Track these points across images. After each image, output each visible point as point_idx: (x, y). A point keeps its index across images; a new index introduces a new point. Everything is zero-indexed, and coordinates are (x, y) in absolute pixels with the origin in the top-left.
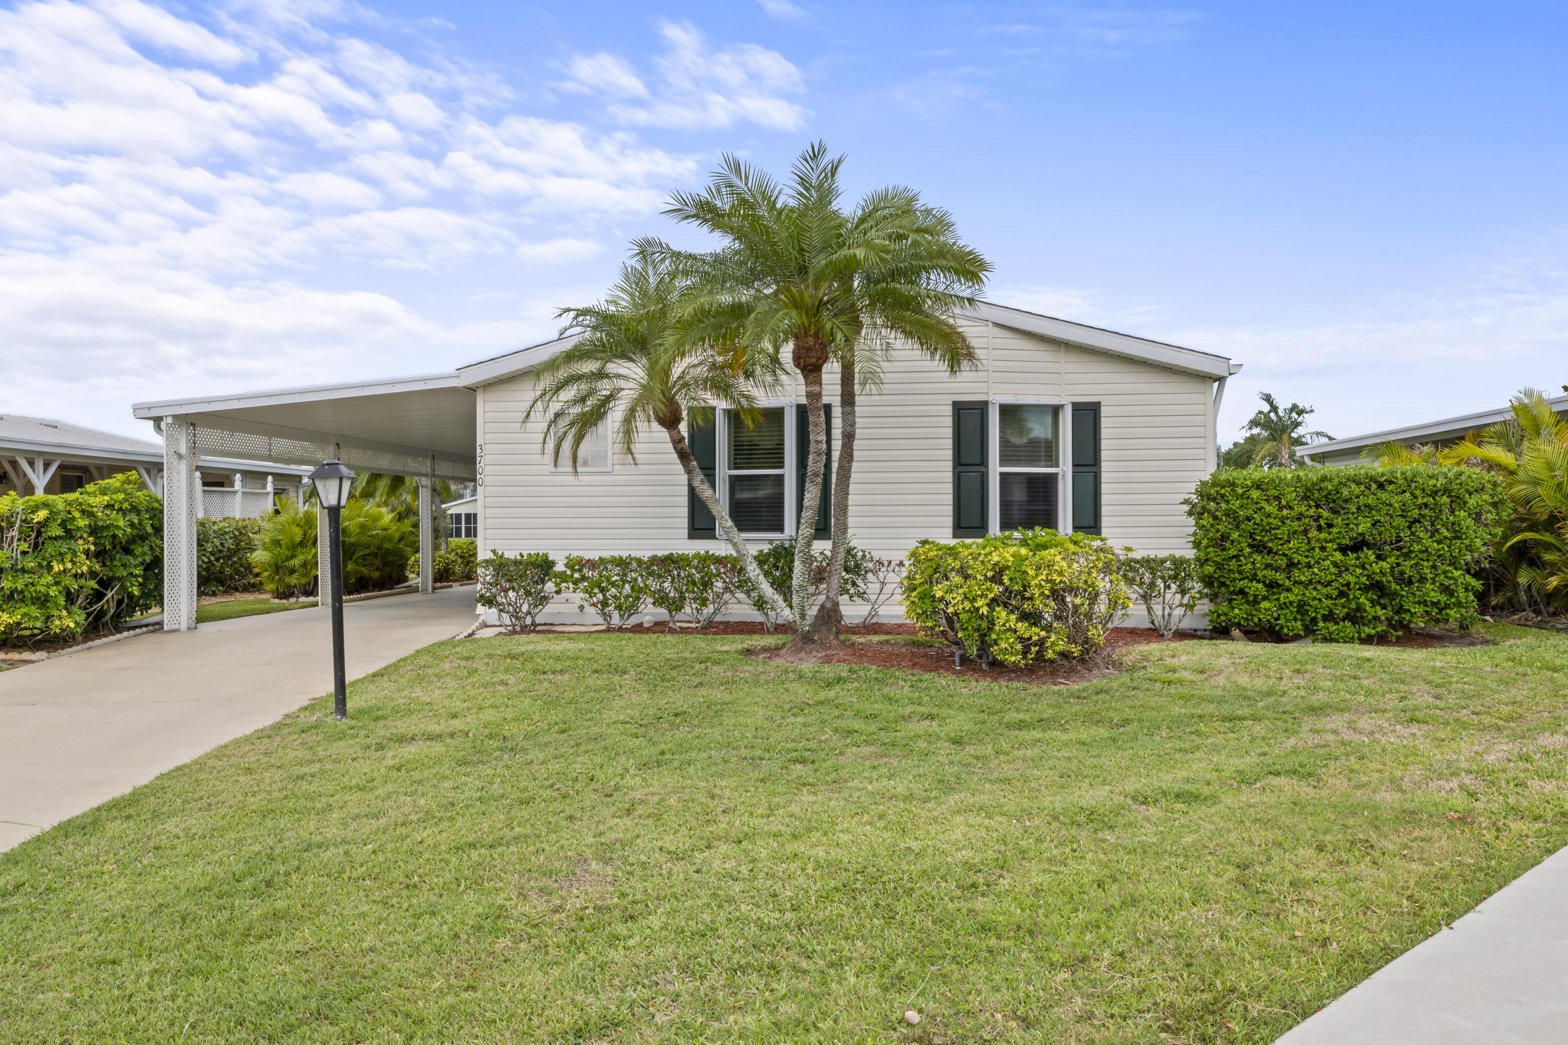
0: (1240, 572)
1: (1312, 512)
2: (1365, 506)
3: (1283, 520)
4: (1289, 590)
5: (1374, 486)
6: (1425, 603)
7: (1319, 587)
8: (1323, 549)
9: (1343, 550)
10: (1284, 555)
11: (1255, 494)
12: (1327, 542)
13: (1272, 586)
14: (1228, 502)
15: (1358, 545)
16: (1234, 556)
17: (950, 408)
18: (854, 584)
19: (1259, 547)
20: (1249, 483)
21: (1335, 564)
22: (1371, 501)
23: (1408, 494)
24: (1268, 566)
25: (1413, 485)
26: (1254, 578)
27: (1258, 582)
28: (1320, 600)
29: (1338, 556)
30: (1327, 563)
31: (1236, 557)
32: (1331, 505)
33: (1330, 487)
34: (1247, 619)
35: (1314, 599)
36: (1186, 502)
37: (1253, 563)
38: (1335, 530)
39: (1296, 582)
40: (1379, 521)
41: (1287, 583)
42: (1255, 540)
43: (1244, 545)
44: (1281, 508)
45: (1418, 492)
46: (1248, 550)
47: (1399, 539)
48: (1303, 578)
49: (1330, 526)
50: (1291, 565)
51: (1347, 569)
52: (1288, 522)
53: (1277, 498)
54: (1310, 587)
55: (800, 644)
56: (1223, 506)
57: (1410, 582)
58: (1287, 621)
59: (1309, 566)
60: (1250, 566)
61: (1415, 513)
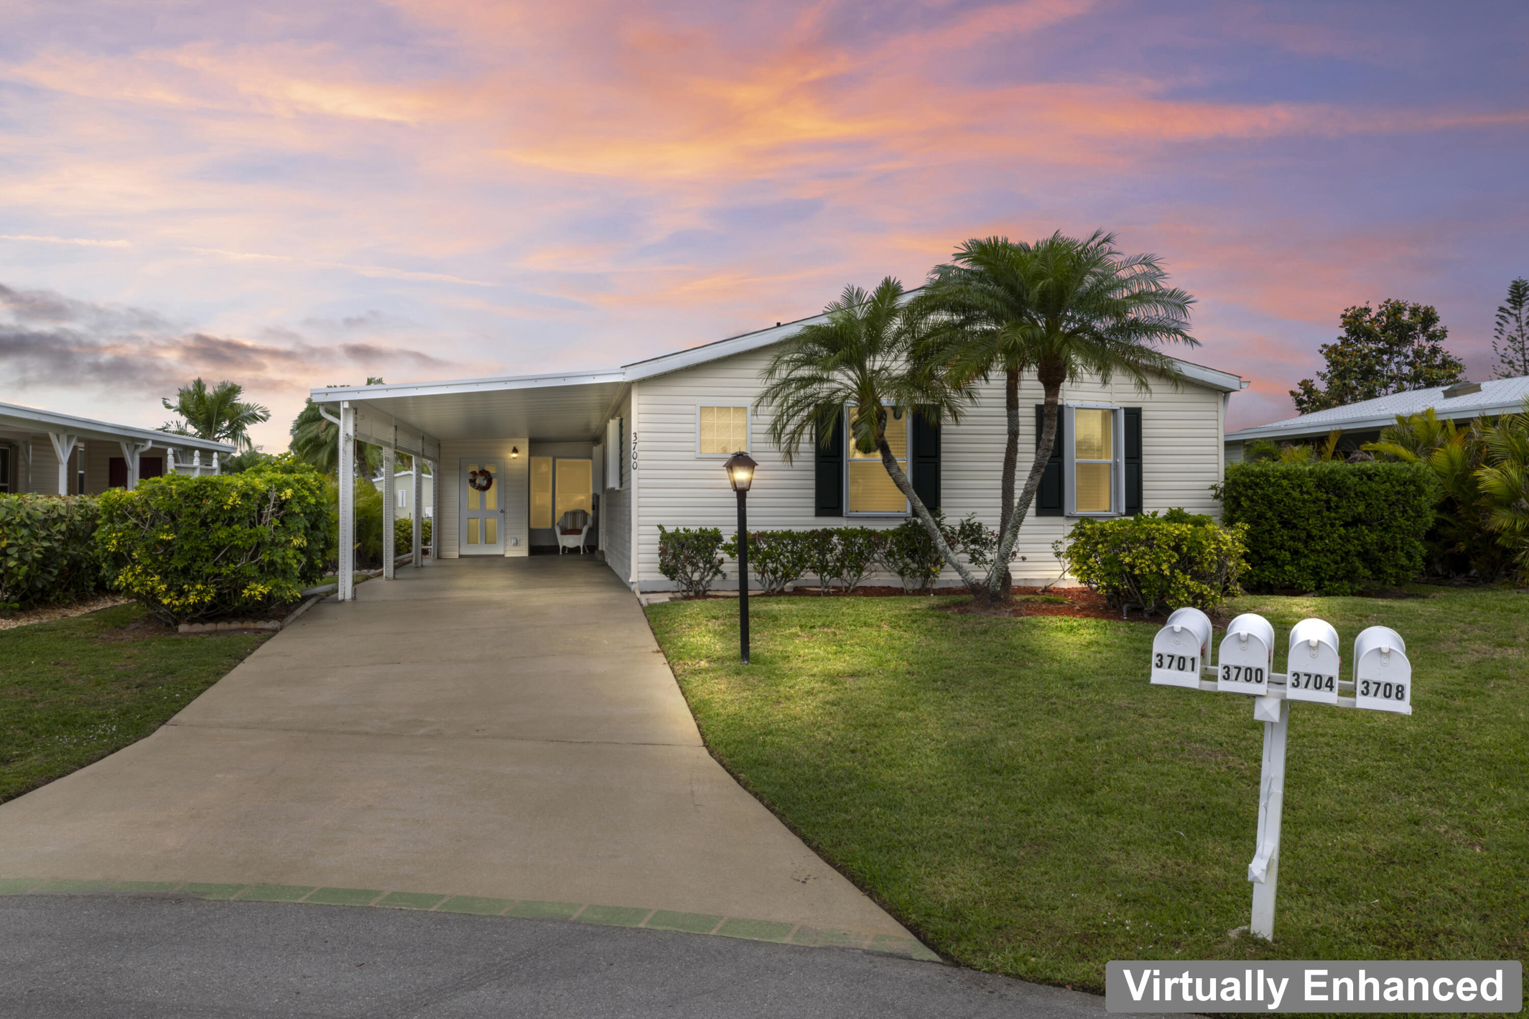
0: (1271, 543)
1: (1324, 497)
2: (1361, 492)
3: (1304, 501)
4: (1306, 556)
5: (1365, 478)
6: (1396, 565)
7: (1328, 554)
8: (1332, 525)
9: (1346, 525)
10: (1305, 529)
11: (1285, 483)
12: (1335, 519)
13: (1295, 552)
14: (1263, 489)
15: (1356, 521)
16: (1267, 531)
17: (1034, 410)
18: (981, 554)
19: (1285, 524)
20: (1278, 474)
21: (1340, 537)
22: (1365, 489)
23: (1388, 484)
24: (1292, 538)
25: (1391, 477)
26: (1282, 547)
27: (1285, 550)
28: (1328, 564)
29: (1342, 530)
30: (1335, 536)
31: (1269, 531)
32: (1337, 492)
33: (1338, 478)
34: (1273, 579)
35: (1326, 563)
36: (1213, 488)
37: (1282, 536)
38: (1341, 511)
39: (1312, 551)
40: (1371, 504)
41: (1306, 552)
42: (1282, 517)
43: (1275, 522)
44: (1302, 493)
45: (1394, 482)
46: (1278, 526)
47: (1383, 517)
48: (1319, 548)
49: (1337, 507)
50: (1310, 536)
51: (1348, 541)
52: (1308, 504)
53: (1300, 486)
54: (1322, 555)
55: (989, 602)
56: (1260, 492)
57: (1387, 549)
58: (1304, 580)
59: (1321, 538)
60: (1279, 538)
61: (1393, 498)
